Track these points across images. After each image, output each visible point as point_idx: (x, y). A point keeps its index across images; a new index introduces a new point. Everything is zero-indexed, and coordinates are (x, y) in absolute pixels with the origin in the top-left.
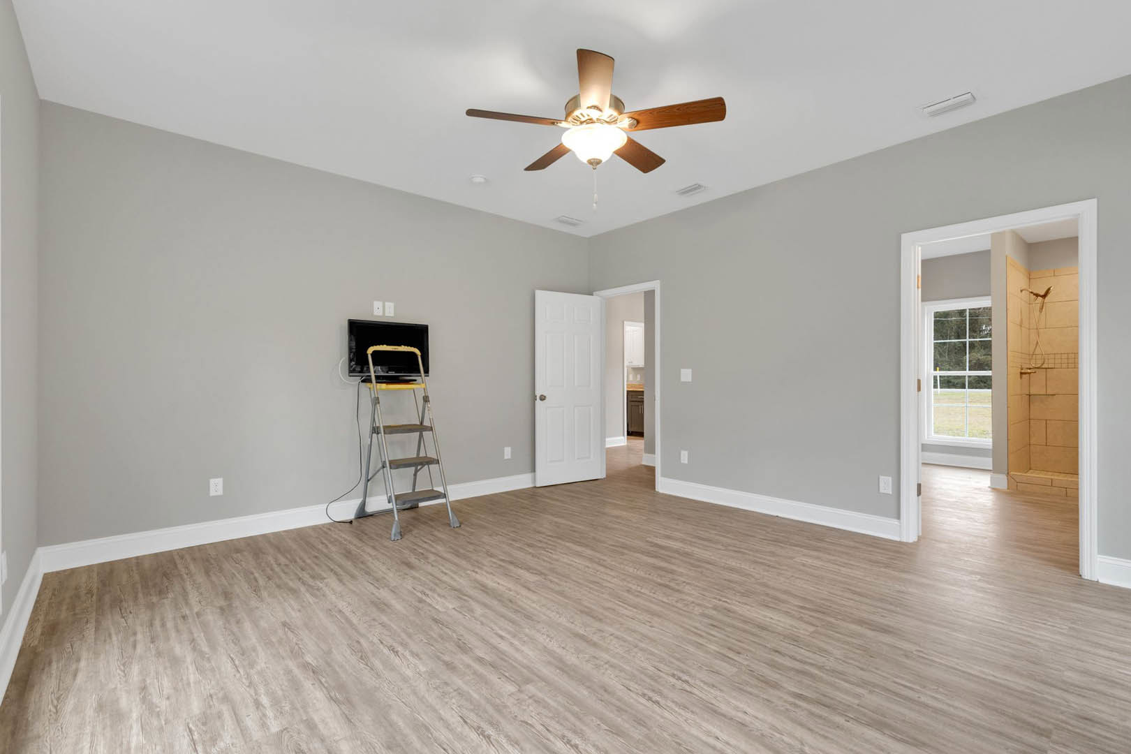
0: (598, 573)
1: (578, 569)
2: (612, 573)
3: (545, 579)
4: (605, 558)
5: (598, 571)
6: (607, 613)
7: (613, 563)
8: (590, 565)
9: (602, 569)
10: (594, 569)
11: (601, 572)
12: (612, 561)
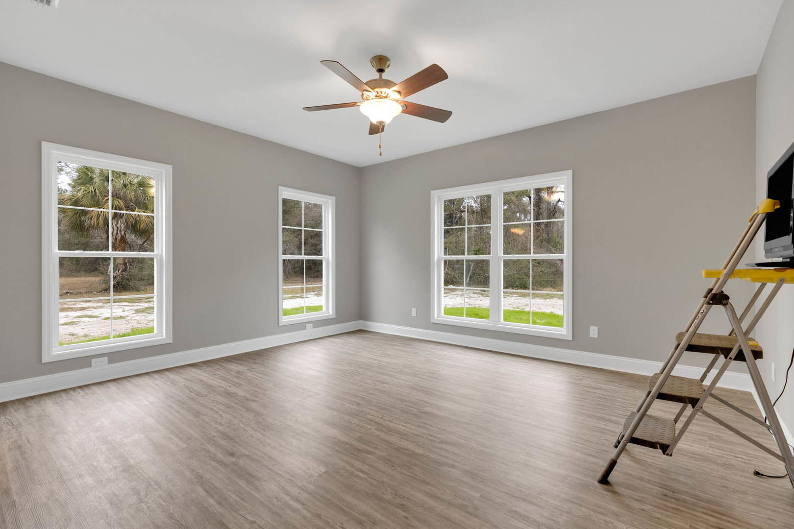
0: (381, 416)
1: (398, 419)
2: (369, 417)
3: (419, 409)
4: (378, 433)
5: (382, 418)
6: (373, 392)
7: (369, 427)
8: (389, 422)
9: (378, 420)
10: (384, 420)
11: (378, 417)
12: (370, 429)
